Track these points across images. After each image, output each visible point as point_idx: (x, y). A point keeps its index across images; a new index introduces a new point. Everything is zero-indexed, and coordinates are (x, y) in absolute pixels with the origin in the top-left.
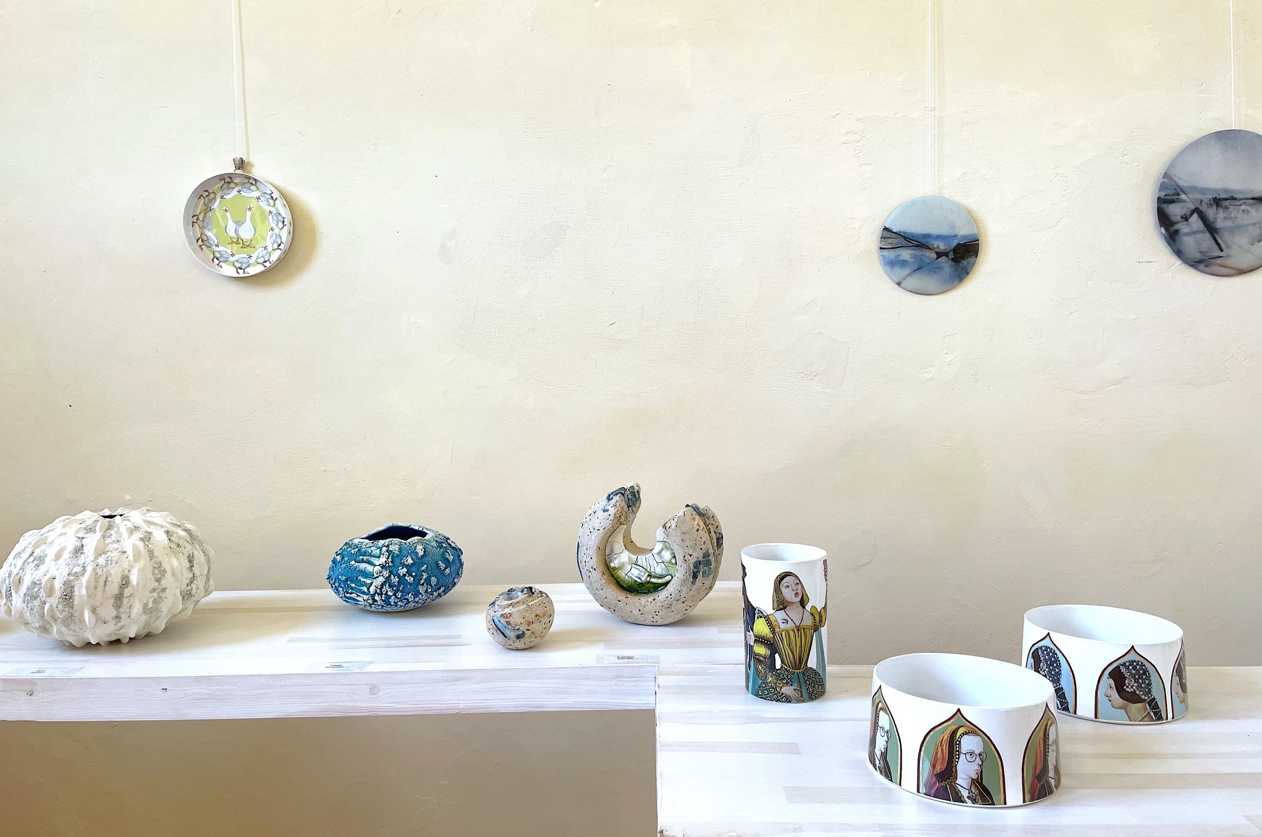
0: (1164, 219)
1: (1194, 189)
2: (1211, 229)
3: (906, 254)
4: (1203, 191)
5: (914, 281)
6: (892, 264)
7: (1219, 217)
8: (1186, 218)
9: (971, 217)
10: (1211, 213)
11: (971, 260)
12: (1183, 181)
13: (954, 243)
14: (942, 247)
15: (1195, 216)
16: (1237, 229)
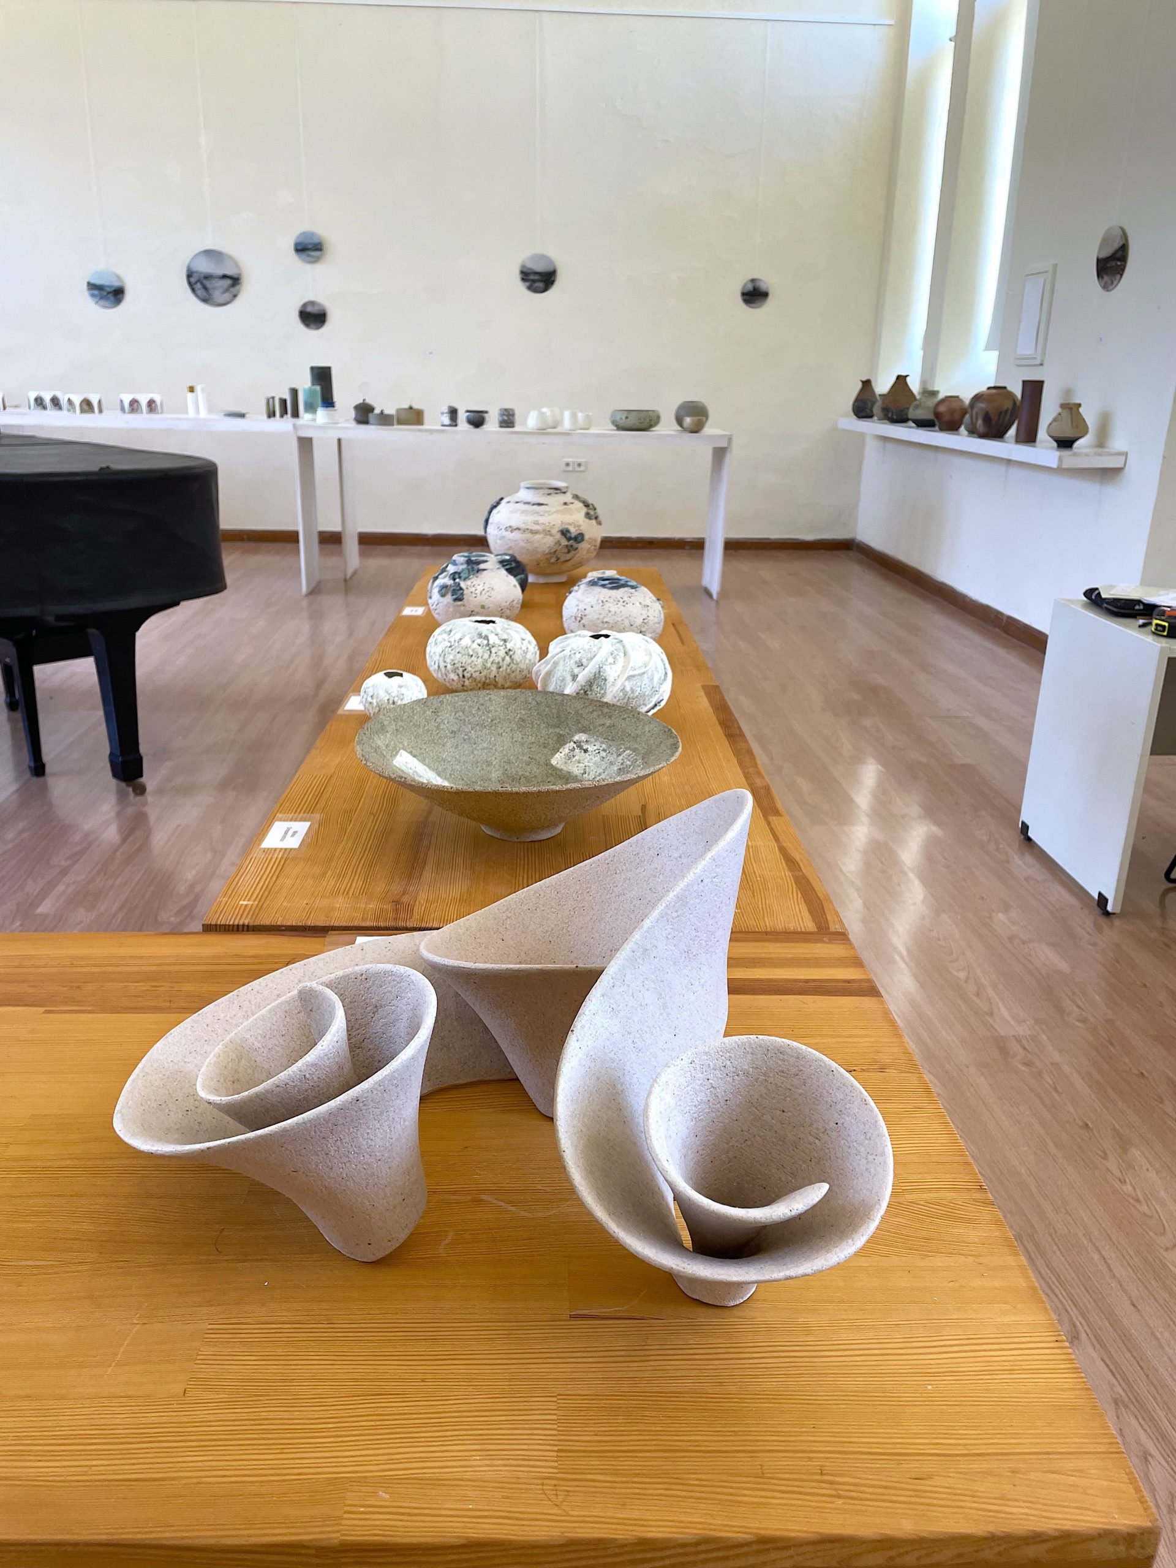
0: (190, 284)
1: (196, 272)
2: (205, 288)
3: (96, 292)
4: (201, 273)
5: (102, 302)
6: (93, 296)
7: (207, 283)
8: (196, 283)
9: (119, 278)
10: (204, 282)
11: (121, 296)
12: (194, 268)
13: (113, 289)
14: (109, 290)
15: (198, 284)
16: (214, 289)
